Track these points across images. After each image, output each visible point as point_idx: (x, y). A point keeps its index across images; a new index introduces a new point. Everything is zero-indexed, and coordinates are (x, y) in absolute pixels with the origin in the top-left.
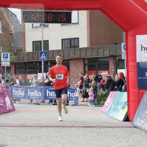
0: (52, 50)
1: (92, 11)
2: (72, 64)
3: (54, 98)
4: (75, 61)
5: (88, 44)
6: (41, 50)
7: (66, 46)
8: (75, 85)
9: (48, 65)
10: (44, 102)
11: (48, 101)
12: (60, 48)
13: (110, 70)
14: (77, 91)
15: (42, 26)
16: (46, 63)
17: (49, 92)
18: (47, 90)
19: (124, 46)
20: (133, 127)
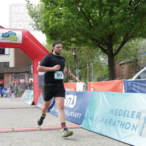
2: (5, 76)
4: (7, 74)
5: (14, 65)
13: (25, 79)
19: (32, 67)
20: (36, 108)
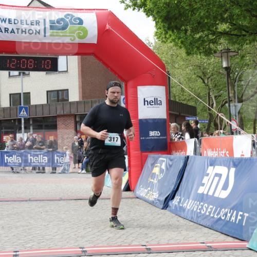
0: (35, 104)
1: (85, 57)
2: (60, 122)
3: (38, 164)
4: (64, 118)
5: (79, 96)
6: (21, 105)
7: (52, 99)
8: (64, 148)
9: (29, 123)
10: (26, 170)
11: (31, 168)
12: (44, 101)
14: (67, 155)
15: (22, 74)
16: (27, 121)
17: (32, 158)
18: (29, 155)
19: (123, 100)
20: (135, 198)
